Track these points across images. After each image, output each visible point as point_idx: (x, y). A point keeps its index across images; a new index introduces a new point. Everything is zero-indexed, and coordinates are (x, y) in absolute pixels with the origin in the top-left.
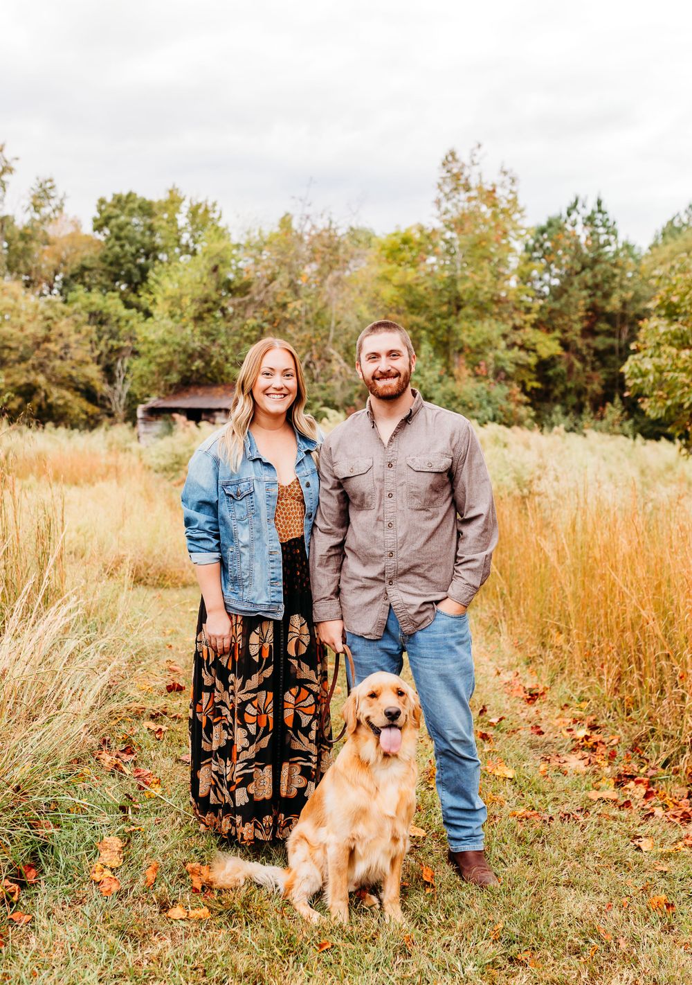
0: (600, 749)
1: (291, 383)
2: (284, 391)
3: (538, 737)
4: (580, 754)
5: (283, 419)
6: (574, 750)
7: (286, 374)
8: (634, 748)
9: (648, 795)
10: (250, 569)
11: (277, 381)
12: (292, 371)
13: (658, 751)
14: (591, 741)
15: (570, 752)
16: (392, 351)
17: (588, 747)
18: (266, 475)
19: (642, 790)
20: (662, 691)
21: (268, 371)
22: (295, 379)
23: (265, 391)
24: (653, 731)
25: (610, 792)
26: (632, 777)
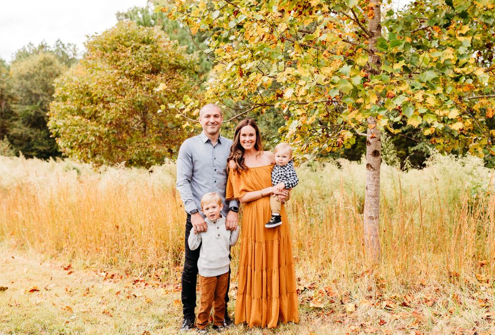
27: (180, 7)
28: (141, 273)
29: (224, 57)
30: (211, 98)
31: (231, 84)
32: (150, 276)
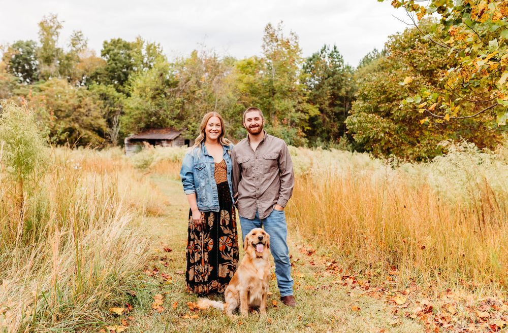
0: (336, 269)
1: (219, 129)
2: (217, 131)
3: (313, 266)
4: (329, 271)
5: (217, 141)
6: (326, 270)
7: (217, 125)
8: (350, 268)
9: (354, 282)
10: (206, 195)
11: (214, 128)
12: (220, 124)
13: (358, 269)
14: (333, 267)
15: (325, 271)
16: (256, 118)
17: (332, 268)
18: (210, 160)
19: (352, 281)
20: (360, 247)
21: (211, 124)
22: (221, 127)
23: (210, 131)
24: (356, 261)
25: (340, 281)
26: (348, 277)
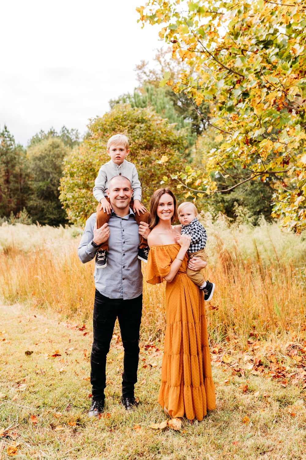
27: (185, 79)
28: (150, 337)
29: (231, 126)
30: (212, 167)
31: (232, 154)
32: (159, 341)
